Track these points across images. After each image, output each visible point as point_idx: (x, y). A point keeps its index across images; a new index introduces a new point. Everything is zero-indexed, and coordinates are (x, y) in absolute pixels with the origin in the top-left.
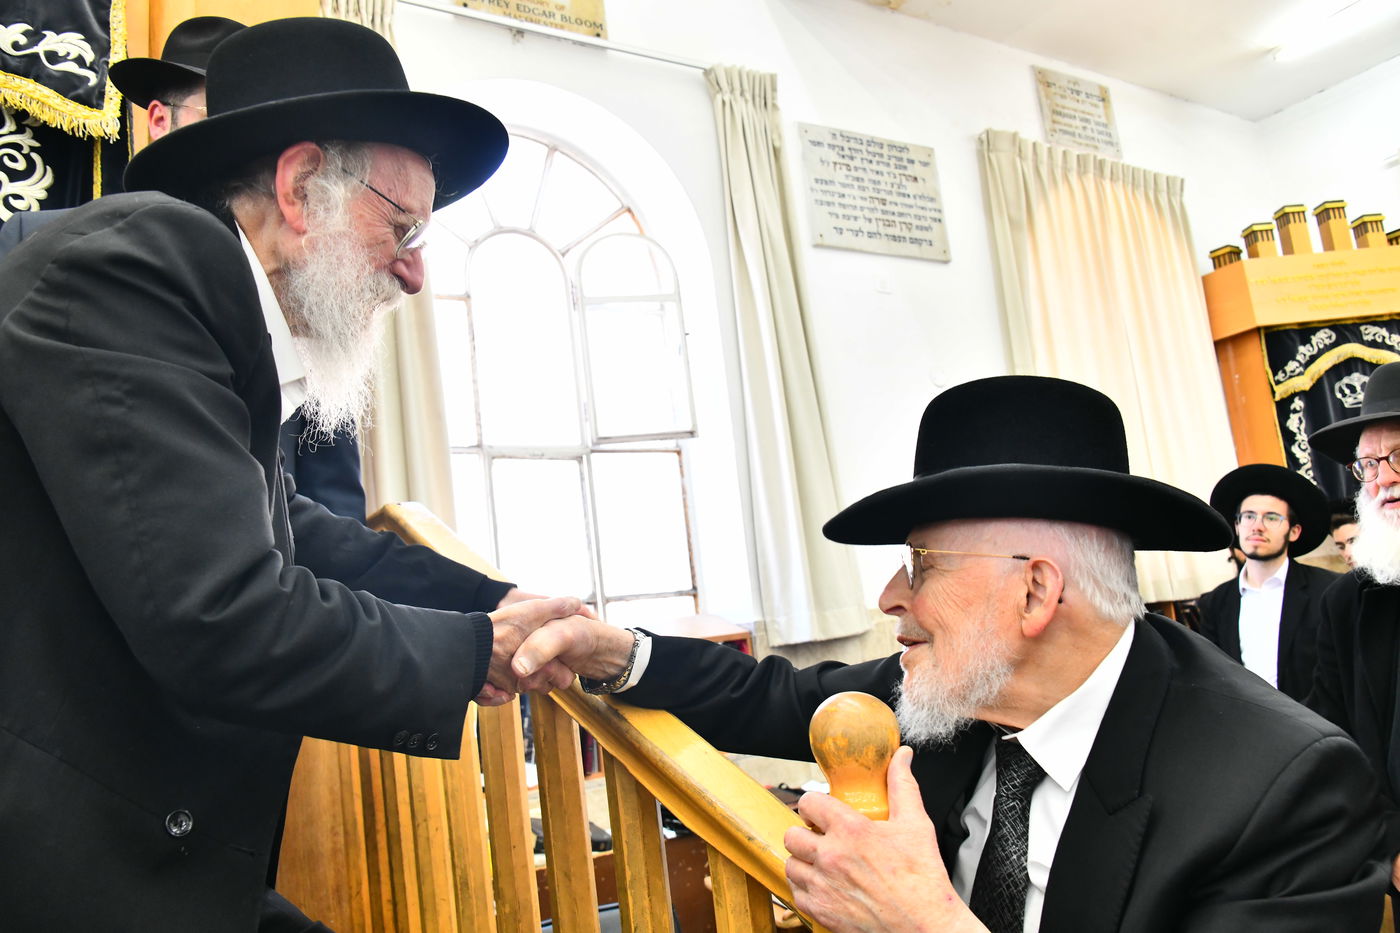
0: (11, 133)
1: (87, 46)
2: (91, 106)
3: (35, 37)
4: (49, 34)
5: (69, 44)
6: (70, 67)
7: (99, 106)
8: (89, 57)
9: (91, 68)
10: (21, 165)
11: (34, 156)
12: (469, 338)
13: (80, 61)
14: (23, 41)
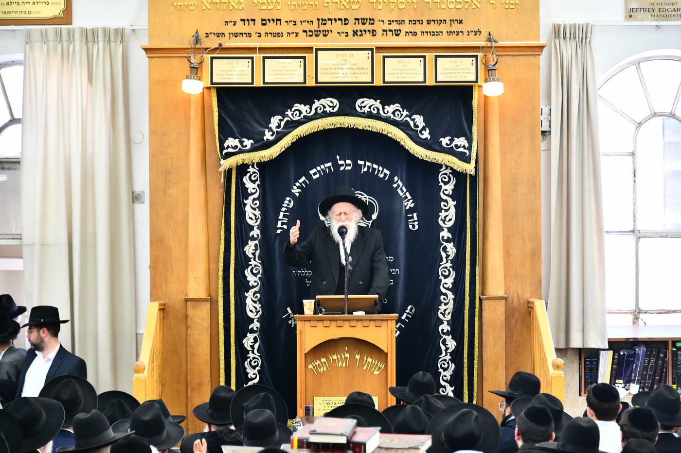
0: (444, 170)
1: (466, 141)
2: (467, 163)
3: (452, 141)
4: (456, 139)
5: (461, 141)
6: (461, 150)
7: (469, 162)
8: (467, 145)
9: (467, 149)
10: (447, 180)
11: (451, 176)
12: (633, 175)
13: (464, 147)
14: (449, 142)
